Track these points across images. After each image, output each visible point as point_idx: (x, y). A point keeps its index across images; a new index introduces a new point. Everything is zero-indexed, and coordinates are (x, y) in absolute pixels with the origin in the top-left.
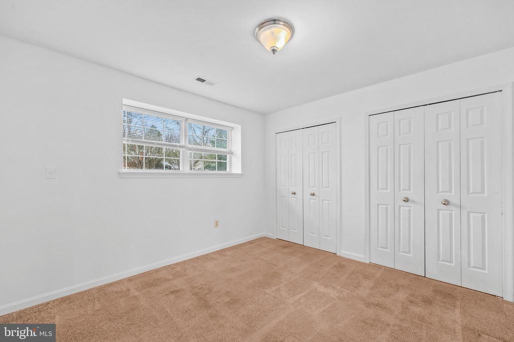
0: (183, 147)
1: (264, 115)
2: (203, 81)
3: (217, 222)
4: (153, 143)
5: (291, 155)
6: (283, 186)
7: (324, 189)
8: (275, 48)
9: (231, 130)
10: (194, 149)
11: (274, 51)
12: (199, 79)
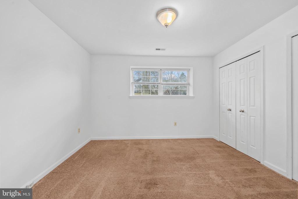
0: (159, 83)
1: (212, 57)
2: (159, 49)
3: (175, 123)
4: (145, 83)
5: (229, 82)
6: (224, 104)
7: (251, 107)
8: (167, 24)
9: (189, 71)
10: (165, 84)
11: (166, 26)
12: (157, 49)
